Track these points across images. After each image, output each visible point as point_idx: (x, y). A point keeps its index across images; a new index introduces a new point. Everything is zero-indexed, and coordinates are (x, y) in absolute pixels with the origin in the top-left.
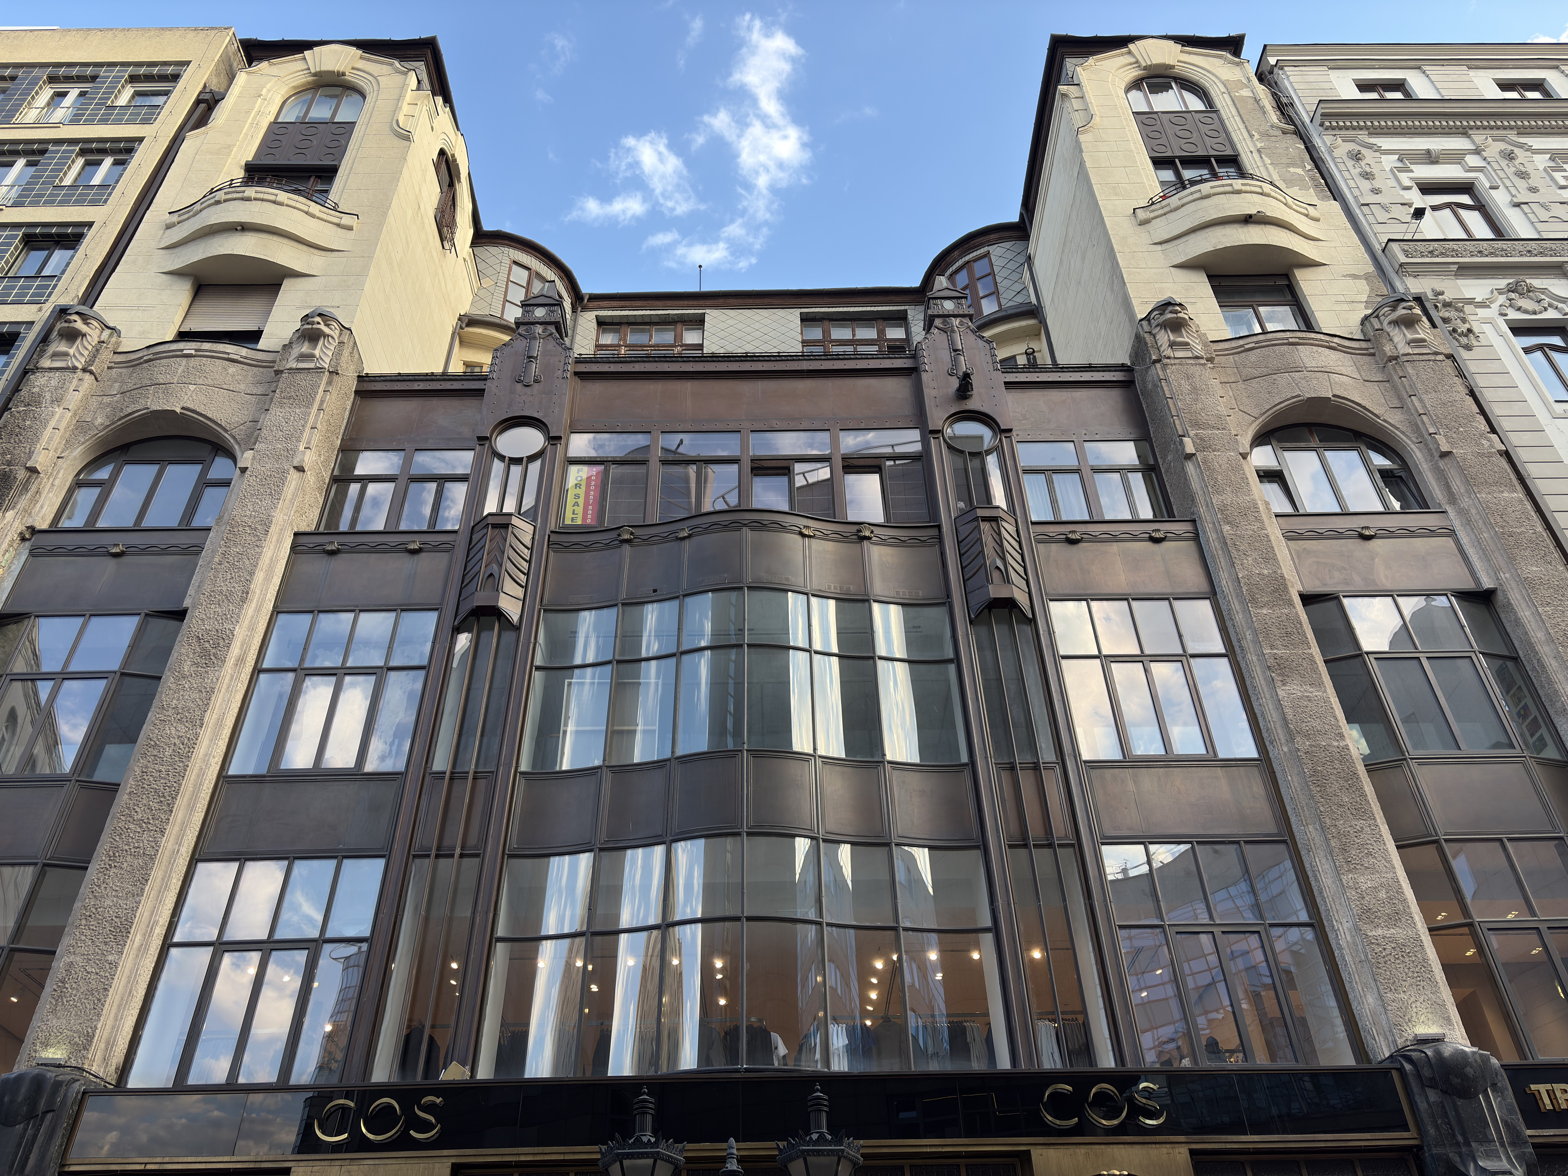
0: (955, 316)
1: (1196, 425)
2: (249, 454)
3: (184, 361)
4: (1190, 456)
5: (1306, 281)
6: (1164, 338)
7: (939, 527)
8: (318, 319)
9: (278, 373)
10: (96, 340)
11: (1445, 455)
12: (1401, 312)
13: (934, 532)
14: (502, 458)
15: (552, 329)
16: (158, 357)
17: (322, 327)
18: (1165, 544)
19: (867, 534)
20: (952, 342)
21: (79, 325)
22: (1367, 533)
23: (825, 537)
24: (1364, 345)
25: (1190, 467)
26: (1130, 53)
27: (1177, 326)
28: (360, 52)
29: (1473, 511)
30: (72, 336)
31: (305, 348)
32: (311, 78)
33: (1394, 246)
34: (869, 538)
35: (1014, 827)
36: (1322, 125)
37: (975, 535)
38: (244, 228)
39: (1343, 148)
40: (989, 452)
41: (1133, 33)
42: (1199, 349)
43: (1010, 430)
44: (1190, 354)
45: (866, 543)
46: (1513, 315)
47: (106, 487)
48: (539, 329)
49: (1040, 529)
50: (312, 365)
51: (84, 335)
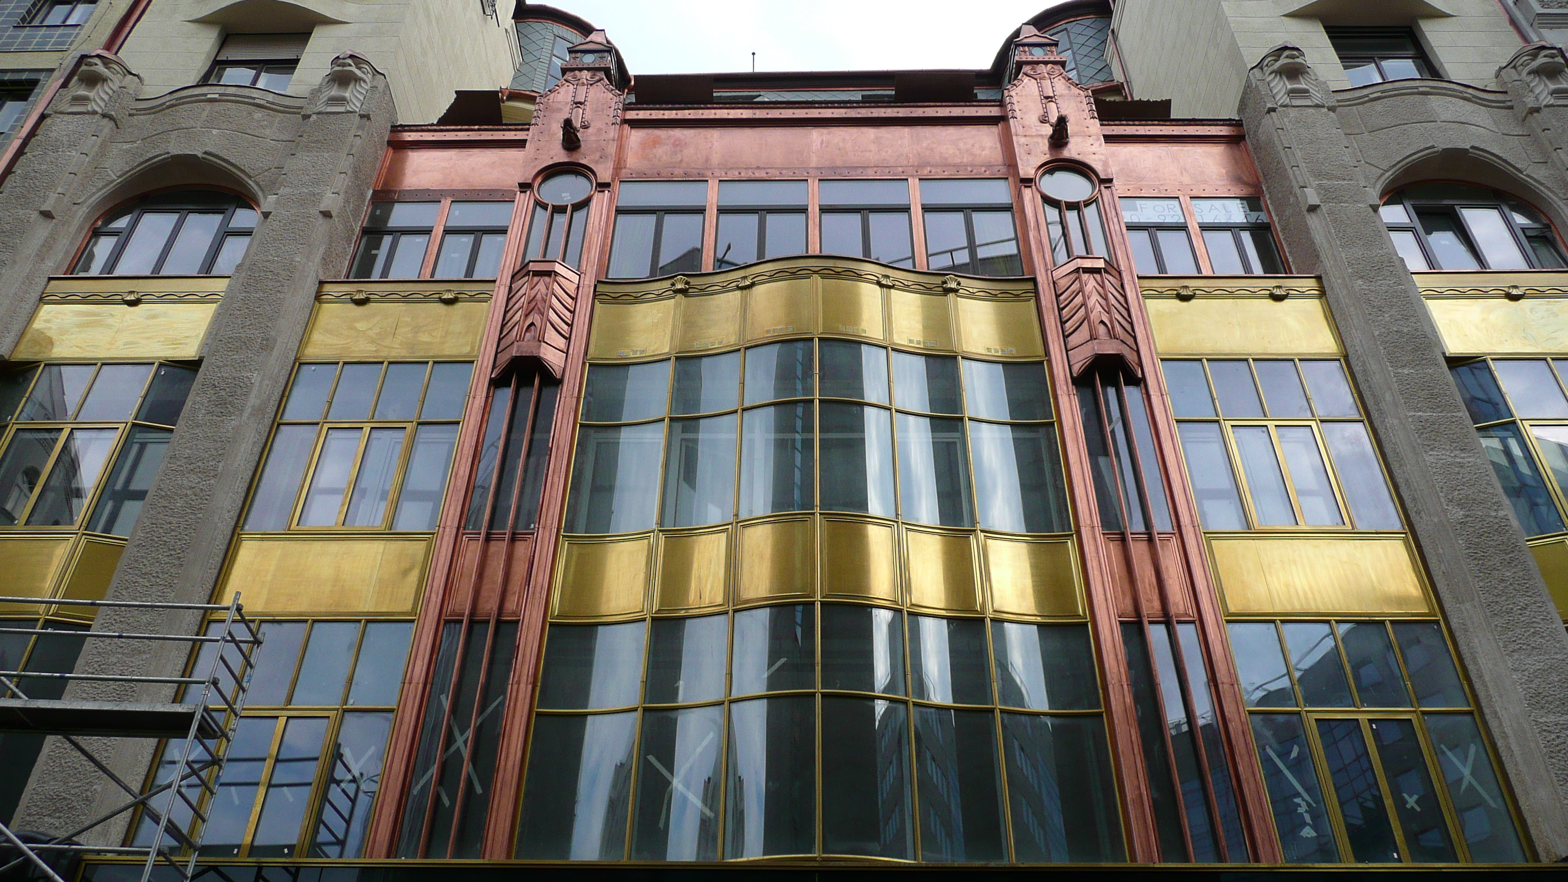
0: (1046, 63)
1: (1318, 175)
2: (272, 198)
3: (208, 107)
4: (1312, 208)
5: (1432, 32)
6: (1279, 85)
7: (1034, 280)
8: (350, 61)
9: (306, 117)
10: (118, 84)
12: (1541, 60)
13: (1029, 286)
14: (545, 207)
15: (602, 75)
16: (181, 101)
17: (354, 69)
18: (1287, 302)
19: (953, 285)
21: (100, 68)
22: (1515, 292)
23: (906, 288)
24: (1500, 97)
25: (1313, 222)
27: (1294, 72)
30: (93, 80)
31: (335, 92)
34: (954, 291)
35: (1127, 604)
37: (1076, 287)
40: (1087, 204)
42: (1317, 97)
43: (1110, 181)
44: (1309, 102)
45: (951, 296)
47: (124, 236)
48: (586, 75)
49: (1147, 283)
50: (341, 109)
51: (104, 80)
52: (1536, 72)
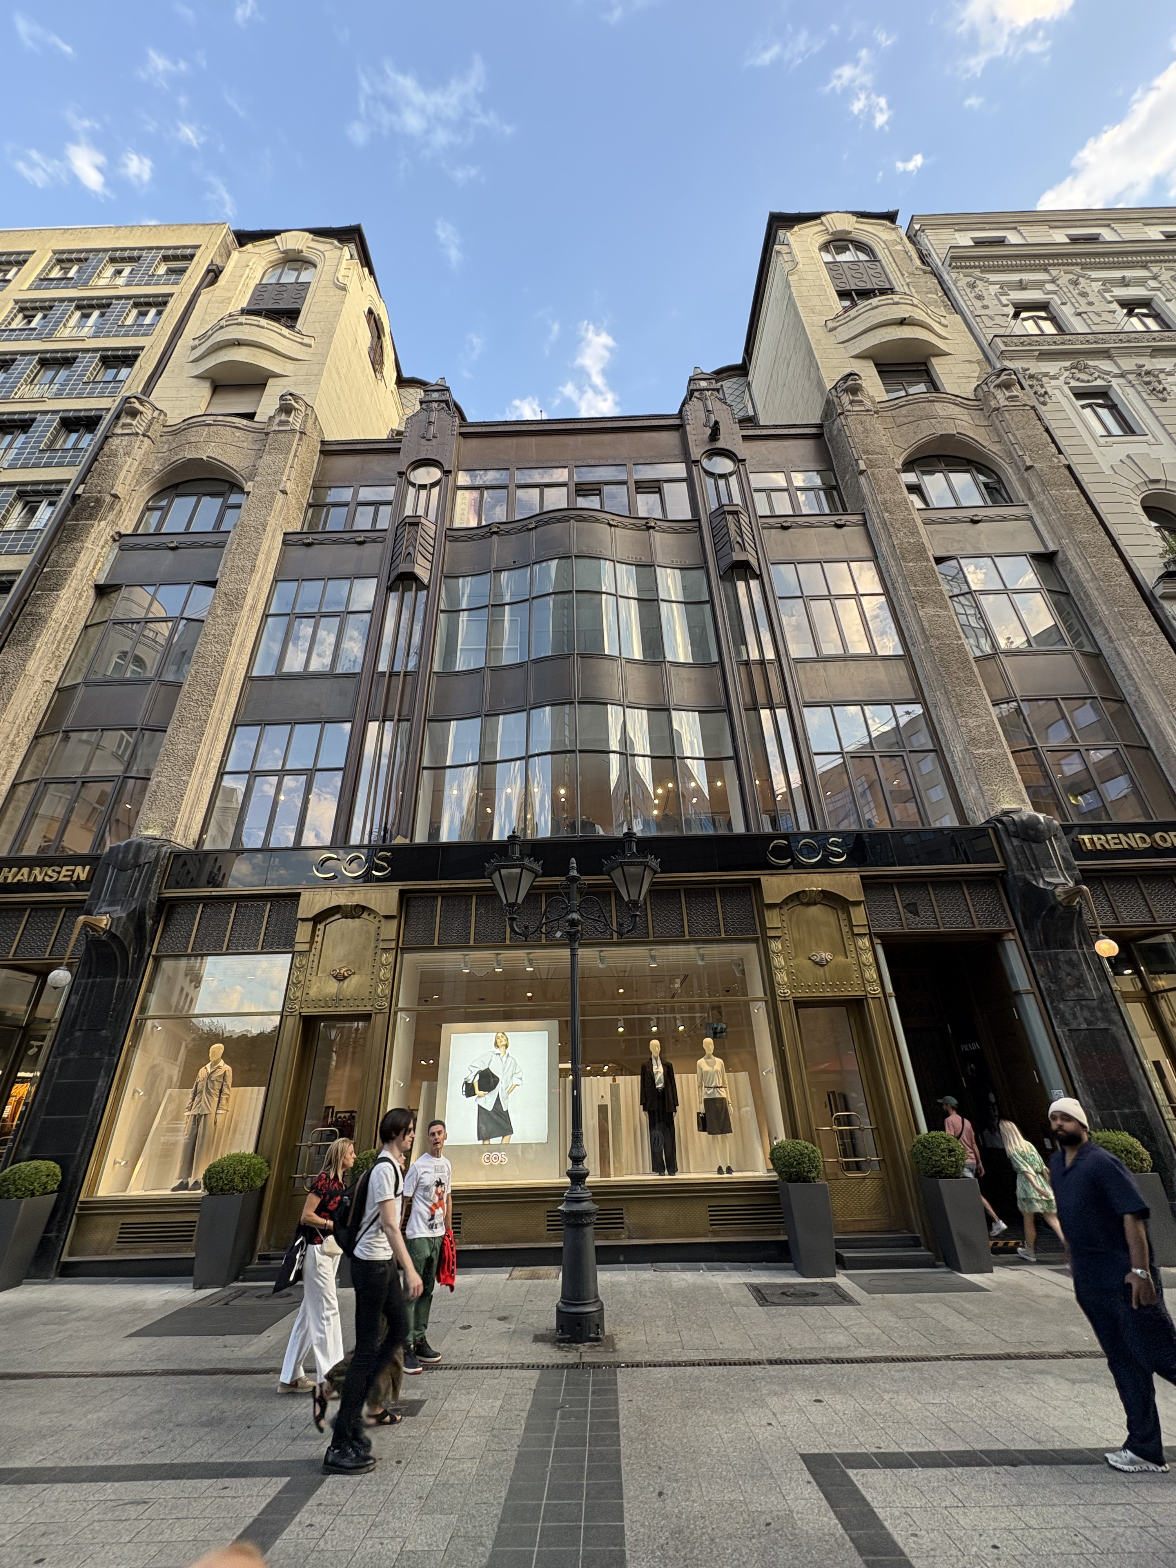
0: (708, 390)
1: (867, 452)
2: (250, 484)
3: (207, 428)
4: (862, 472)
5: (938, 366)
6: (846, 398)
7: (699, 520)
8: (289, 397)
9: (267, 434)
10: (150, 418)
11: (1028, 468)
12: (1003, 377)
13: (696, 524)
14: (414, 485)
15: (444, 405)
16: (190, 426)
17: (293, 402)
18: (845, 528)
19: (652, 524)
20: (706, 406)
21: (137, 405)
22: (976, 518)
23: (625, 527)
24: (976, 403)
25: (862, 480)
26: (822, 223)
27: (855, 390)
28: (311, 236)
29: (1046, 503)
30: (134, 413)
31: (283, 417)
32: (281, 255)
33: (997, 339)
34: (653, 528)
35: (748, 698)
36: (950, 265)
37: (723, 522)
38: (239, 343)
39: (963, 281)
40: (731, 474)
41: (824, 210)
42: (869, 405)
43: (744, 460)
44: (863, 408)
45: (651, 531)
46: (1074, 383)
47: (165, 510)
48: (435, 405)
49: (764, 520)
50: (288, 428)
51: (141, 413)
52: (998, 386)
